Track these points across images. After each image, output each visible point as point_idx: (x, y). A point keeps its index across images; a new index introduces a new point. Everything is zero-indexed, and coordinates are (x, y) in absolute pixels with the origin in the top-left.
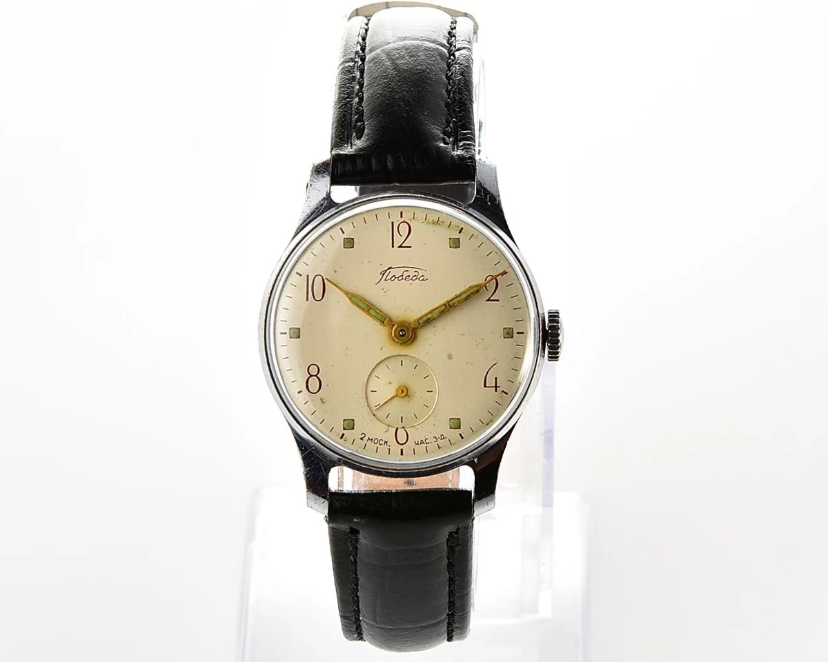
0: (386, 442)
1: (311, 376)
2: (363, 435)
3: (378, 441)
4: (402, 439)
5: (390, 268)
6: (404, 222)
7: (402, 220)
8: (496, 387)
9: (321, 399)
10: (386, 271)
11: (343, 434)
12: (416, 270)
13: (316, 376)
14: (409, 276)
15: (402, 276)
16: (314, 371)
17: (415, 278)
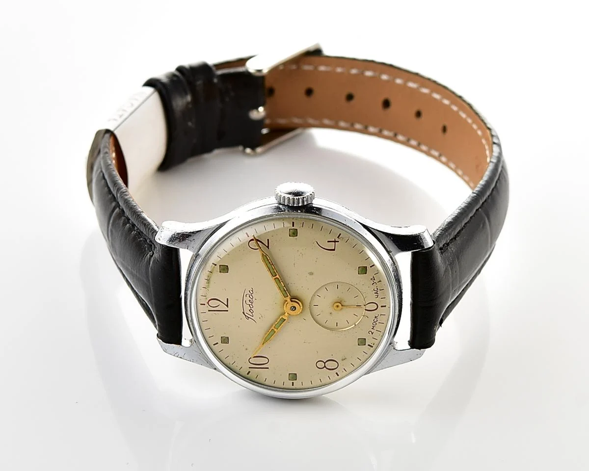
0: (376, 317)
1: (325, 367)
2: (370, 332)
3: (375, 322)
4: (374, 307)
5: (244, 313)
6: (208, 303)
7: (207, 304)
8: (335, 242)
9: (342, 360)
10: (246, 316)
11: (369, 345)
12: (245, 295)
13: (325, 363)
14: (249, 300)
15: (249, 305)
16: (321, 365)
17: (251, 296)
